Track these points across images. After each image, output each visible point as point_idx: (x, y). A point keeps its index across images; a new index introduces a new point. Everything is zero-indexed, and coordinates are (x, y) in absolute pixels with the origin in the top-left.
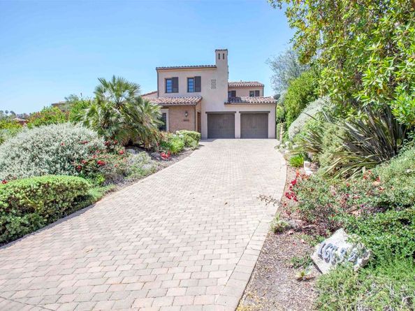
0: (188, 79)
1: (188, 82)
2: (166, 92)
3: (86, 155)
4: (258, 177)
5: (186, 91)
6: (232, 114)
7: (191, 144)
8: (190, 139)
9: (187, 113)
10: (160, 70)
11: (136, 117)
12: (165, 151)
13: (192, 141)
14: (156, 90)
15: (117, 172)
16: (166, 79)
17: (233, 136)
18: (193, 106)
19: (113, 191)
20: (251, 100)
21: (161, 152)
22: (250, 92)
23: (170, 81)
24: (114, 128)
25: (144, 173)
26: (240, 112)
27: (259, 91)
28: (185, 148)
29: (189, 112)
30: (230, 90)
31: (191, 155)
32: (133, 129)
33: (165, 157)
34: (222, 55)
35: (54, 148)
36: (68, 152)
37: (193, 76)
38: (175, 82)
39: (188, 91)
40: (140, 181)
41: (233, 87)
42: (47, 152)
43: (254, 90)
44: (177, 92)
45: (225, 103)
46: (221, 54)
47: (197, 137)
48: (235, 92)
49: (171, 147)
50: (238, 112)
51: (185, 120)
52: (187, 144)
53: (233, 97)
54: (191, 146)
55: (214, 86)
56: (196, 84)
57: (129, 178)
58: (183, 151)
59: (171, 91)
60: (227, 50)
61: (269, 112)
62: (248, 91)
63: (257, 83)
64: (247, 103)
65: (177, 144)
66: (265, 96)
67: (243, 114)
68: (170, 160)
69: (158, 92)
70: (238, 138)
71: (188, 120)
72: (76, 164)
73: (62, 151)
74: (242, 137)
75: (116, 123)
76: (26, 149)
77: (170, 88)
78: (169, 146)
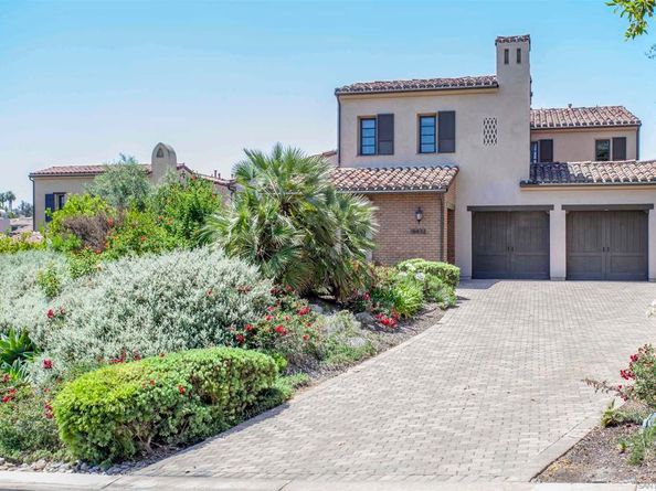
0: (421, 117)
1: (420, 127)
2: (361, 153)
3: (251, 313)
4: (597, 366)
5: (415, 150)
6: (543, 213)
7: (438, 295)
8: (435, 282)
9: (420, 211)
10: (345, 95)
11: (323, 233)
12: (386, 311)
13: (439, 288)
14: (335, 148)
15: (306, 350)
16: (362, 120)
17: (544, 274)
18: (437, 195)
19: (305, 385)
20: (597, 171)
21: (376, 312)
22: (598, 142)
23: (371, 124)
24: (283, 260)
25: (354, 355)
26: (564, 207)
27: (624, 140)
28: (425, 305)
29: (427, 210)
30: (537, 138)
31: (443, 320)
32: (316, 260)
33: (386, 324)
34: (514, 51)
35: (195, 299)
36: (220, 308)
37: (434, 111)
38: (385, 125)
39: (420, 152)
40: (350, 371)
41: (545, 129)
42: (182, 307)
43: (609, 135)
44: (391, 153)
45: (523, 184)
46: (512, 48)
47: (452, 277)
48: (551, 142)
49: (398, 302)
50: (558, 208)
51: (414, 232)
52: (428, 294)
53: (544, 163)
54: (438, 301)
55: (490, 138)
56: (441, 132)
57: (328, 363)
58: (420, 311)
59: (372, 150)
60: (527, 38)
61: (652, 206)
62: (589, 143)
63: (620, 111)
64: (583, 181)
65: (409, 294)
66: (643, 158)
67: (573, 213)
68: (398, 331)
69: (339, 153)
70: (558, 279)
71: (424, 232)
72: (233, 330)
73: (209, 307)
74: (571, 276)
75: (287, 248)
76: (141, 301)
77: (372, 141)
78: (392, 299)
